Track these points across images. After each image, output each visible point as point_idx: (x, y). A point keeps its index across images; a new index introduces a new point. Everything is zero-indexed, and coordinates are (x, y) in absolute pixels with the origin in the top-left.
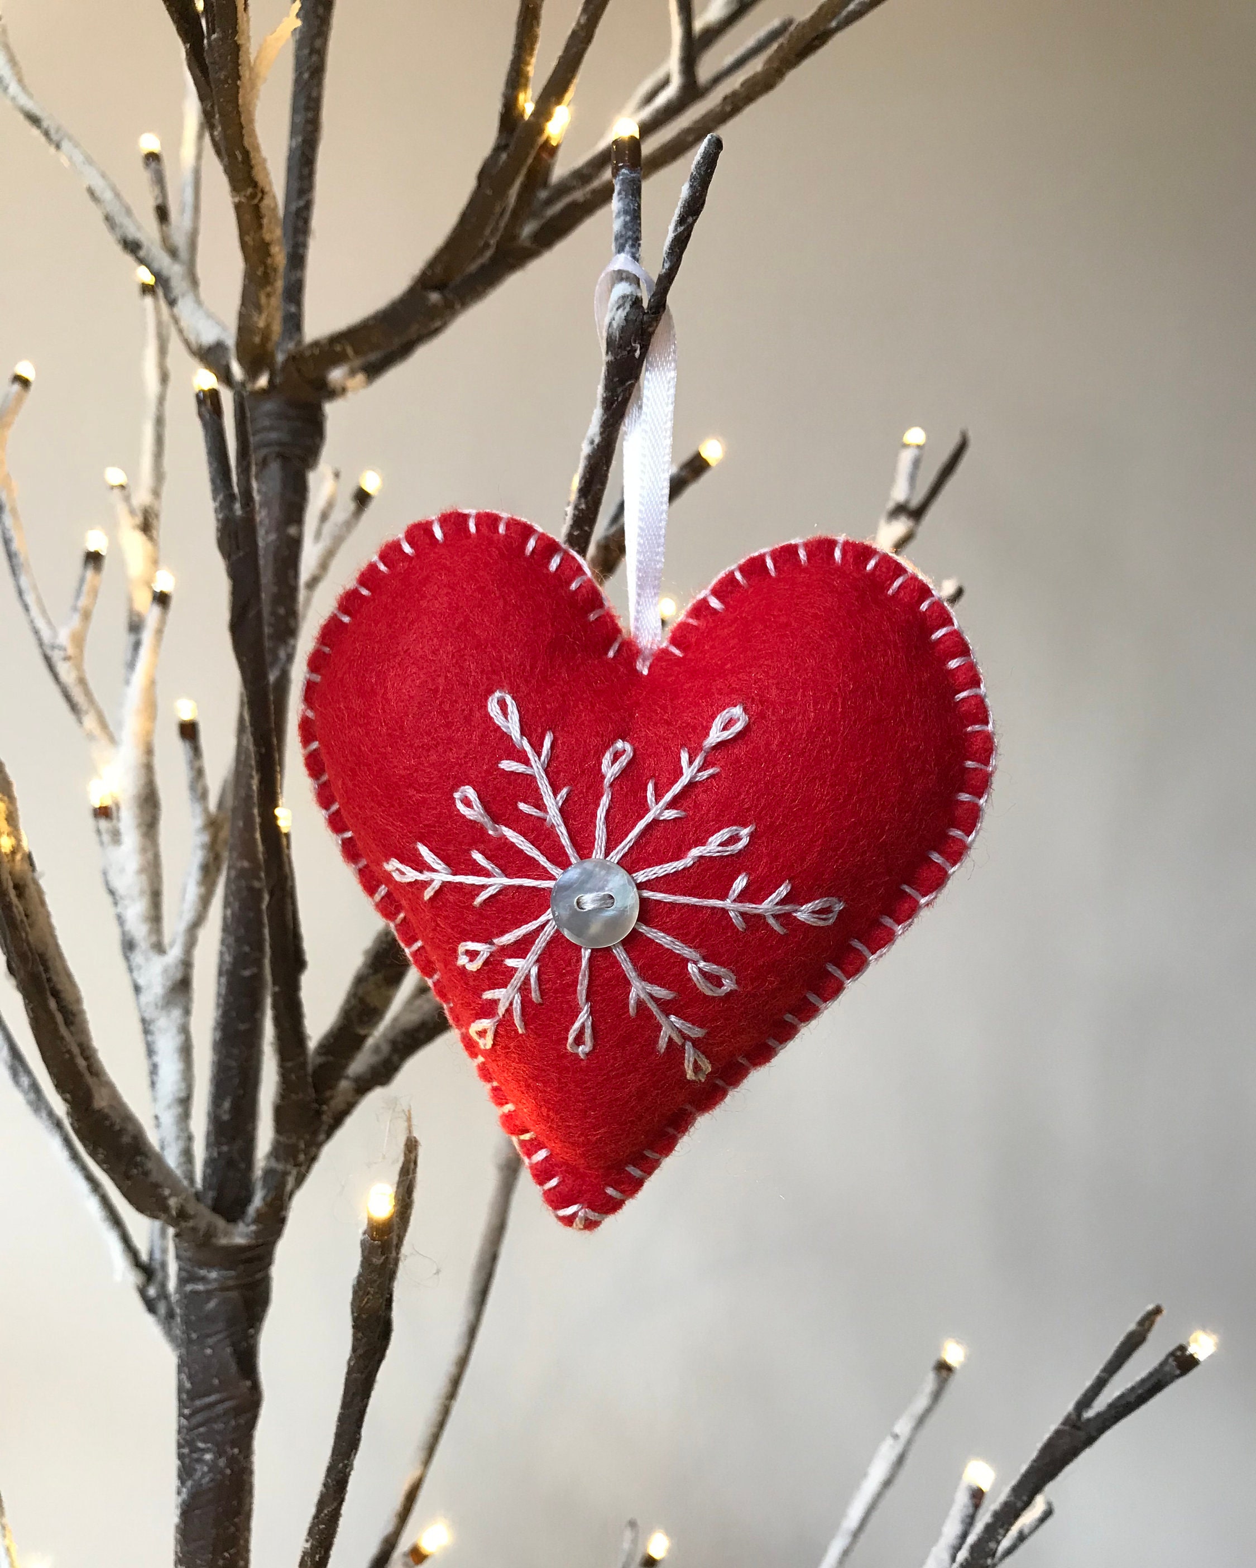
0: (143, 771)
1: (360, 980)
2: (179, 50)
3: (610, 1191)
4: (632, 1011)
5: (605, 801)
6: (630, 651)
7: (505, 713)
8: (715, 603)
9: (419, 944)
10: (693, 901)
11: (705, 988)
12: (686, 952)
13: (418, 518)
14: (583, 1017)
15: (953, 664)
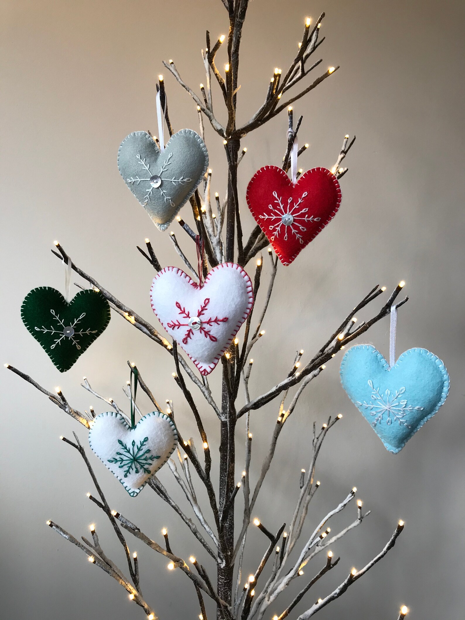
0: (209, 206)
1: (250, 238)
2: (222, 92)
3: (290, 260)
4: (293, 234)
5: (289, 206)
6: (292, 184)
7: (275, 194)
8: (304, 177)
9: (263, 227)
10: (301, 218)
11: (302, 230)
12: (300, 225)
13: (262, 167)
14: (286, 235)
15: (336, 185)
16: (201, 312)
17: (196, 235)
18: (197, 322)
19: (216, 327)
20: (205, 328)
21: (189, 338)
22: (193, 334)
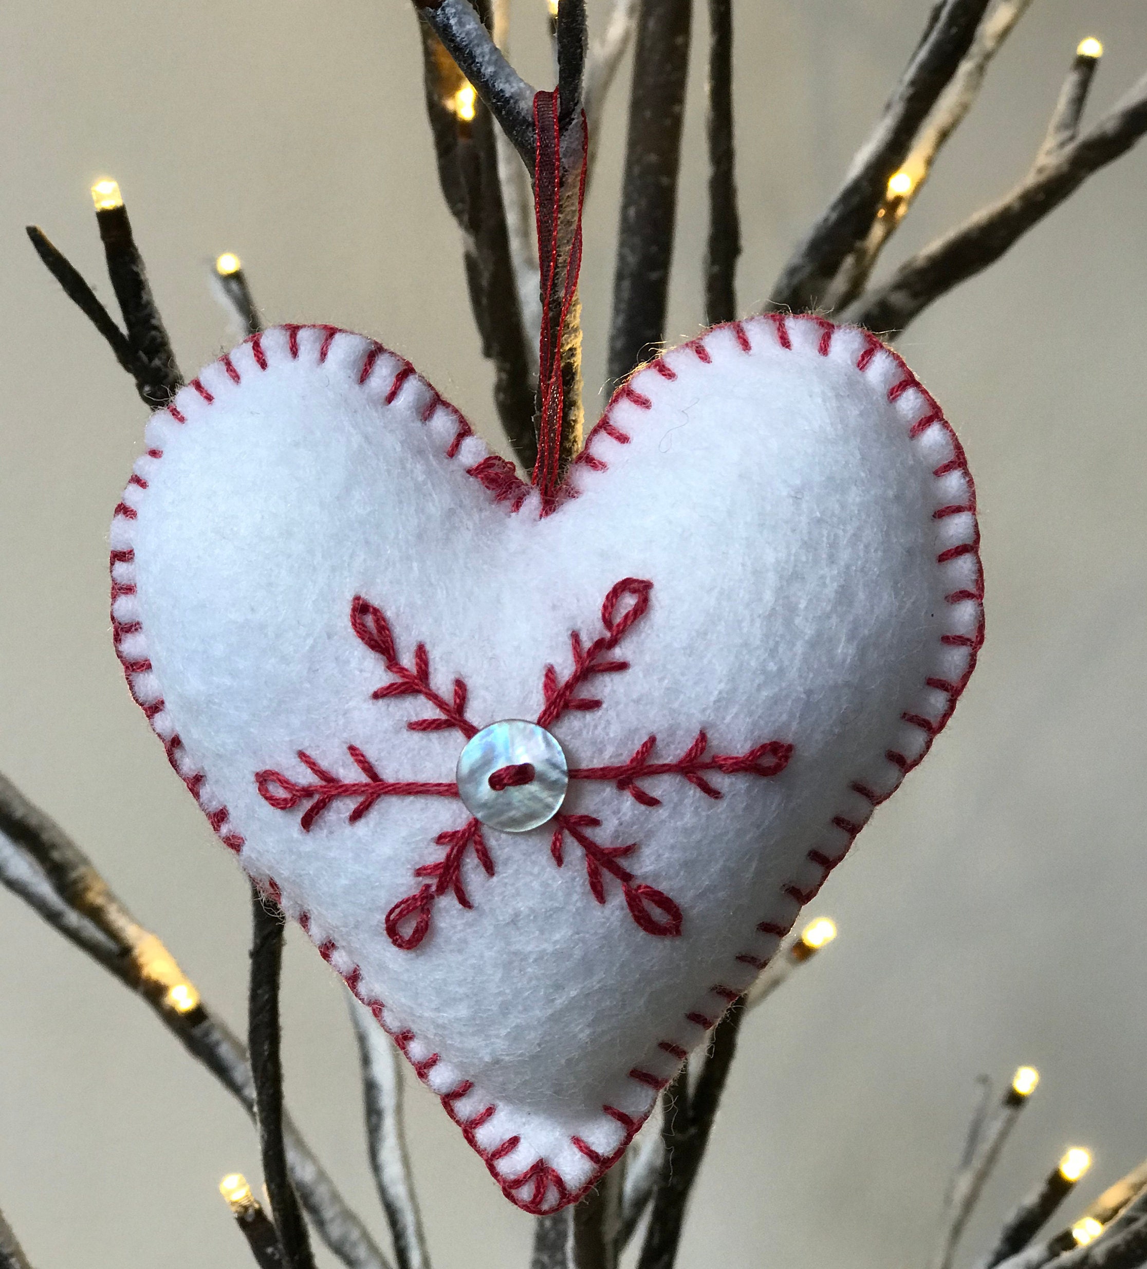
16: (570, 686)
17: (530, 87)
18: (539, 766)
19: (688, 819)
20: (595, 822)
21: (447, 903)
22: (489, 867)
